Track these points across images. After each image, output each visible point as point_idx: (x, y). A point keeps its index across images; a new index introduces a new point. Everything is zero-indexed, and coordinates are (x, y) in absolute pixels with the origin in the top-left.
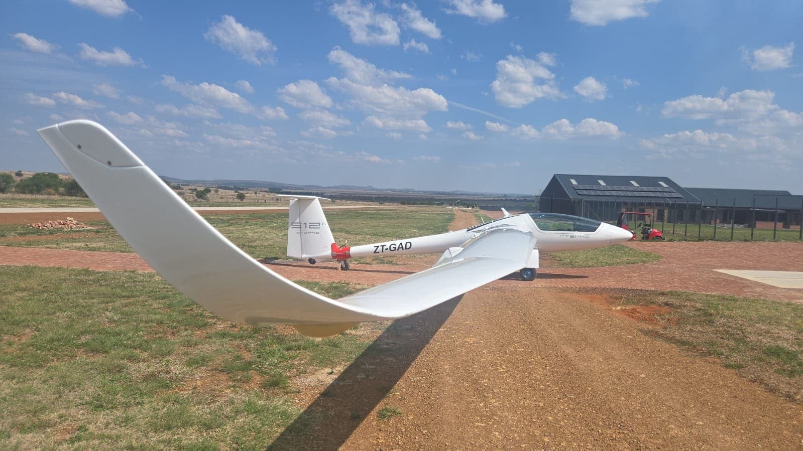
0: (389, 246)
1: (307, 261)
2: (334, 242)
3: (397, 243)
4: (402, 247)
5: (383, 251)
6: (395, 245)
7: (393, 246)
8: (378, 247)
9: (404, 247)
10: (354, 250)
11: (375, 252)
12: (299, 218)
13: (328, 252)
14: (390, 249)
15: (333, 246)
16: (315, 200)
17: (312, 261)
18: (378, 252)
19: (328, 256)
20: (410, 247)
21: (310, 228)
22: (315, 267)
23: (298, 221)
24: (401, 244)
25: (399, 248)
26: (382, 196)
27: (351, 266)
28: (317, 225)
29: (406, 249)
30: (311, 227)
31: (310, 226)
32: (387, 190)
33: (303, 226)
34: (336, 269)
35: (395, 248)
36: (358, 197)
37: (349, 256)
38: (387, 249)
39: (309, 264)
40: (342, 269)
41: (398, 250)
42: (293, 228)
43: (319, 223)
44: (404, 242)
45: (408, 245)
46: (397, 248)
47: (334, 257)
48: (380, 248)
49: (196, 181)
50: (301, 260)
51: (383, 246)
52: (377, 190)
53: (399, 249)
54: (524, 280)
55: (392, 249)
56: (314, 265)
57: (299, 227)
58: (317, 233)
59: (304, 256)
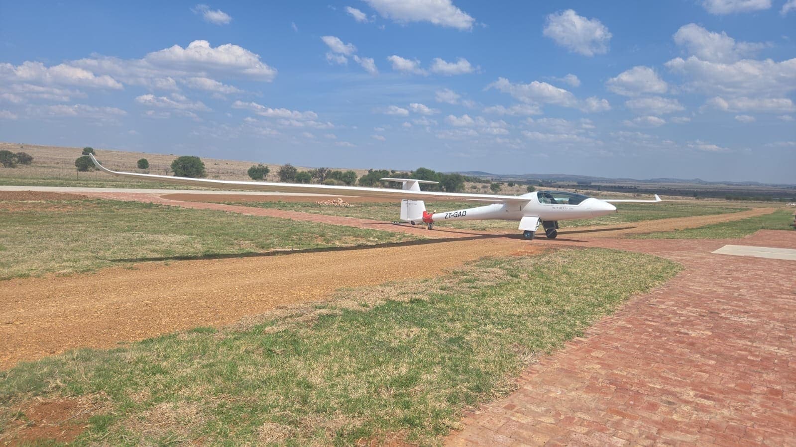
1: (410, 223)
2: (425, 210)
5: (450, 218)
6: (457, 213)
9: (462, 214)
10: (435, 216)
11: (446, 218)
13: (421, 217)
15: (424, 213)
17: (413, 223)
19: (421, 220)
21: (412, 201)
24: (460, 212)
25: (459, 215)
26: (711, 190)
27: (433, 227)
32: (721, 183)
34: (425, 228)
36: (679, 191)
37: (433, 220)
38: (453, 216)
39: (411, 225)
40: (429, 229)
42: (404, 201)
44: (462, 211)
47: (424, 220)
48: (448, 215)
49: (508, 175)
50: (407, 222)
51: (450, 214)
52: (706, 183)
55: (455, 216)
56: (414, 226)
57: (407, 200)
58: (416, 204)
59: (409, 219)
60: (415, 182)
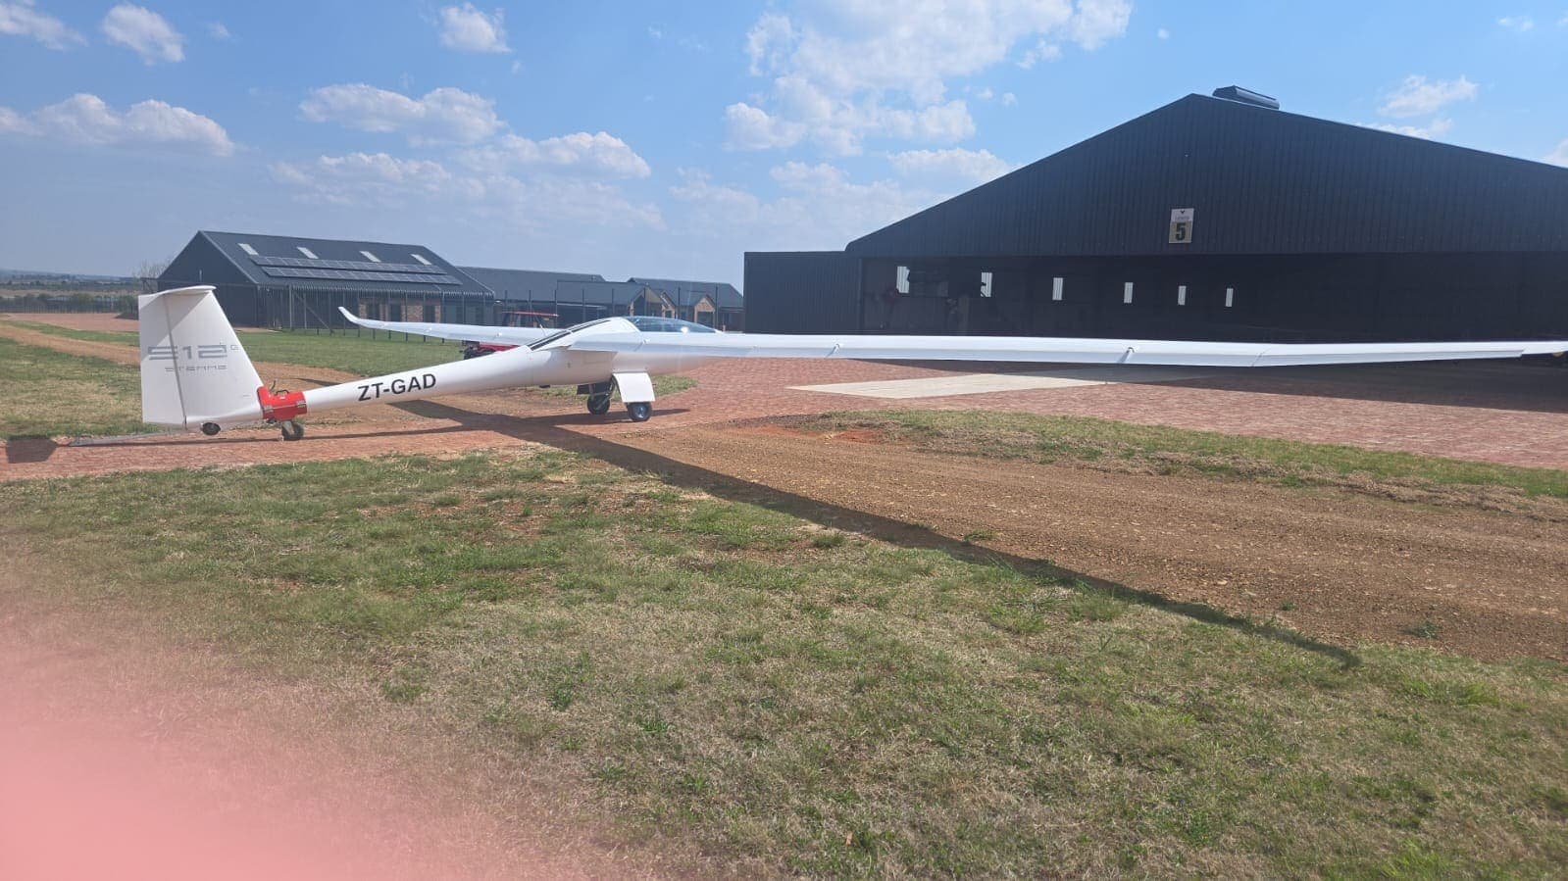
0: (390, 385)
1: (198, 430)
2: (261, 385)
3: (406, 377)
4: (418, 385)
5: (378, 395)
6: (402, 381)
7: (400, 384)
8: (367, 387)
9: (421, 384)
10: (313, 396)
11: (362, 398)
12: (168, 336)
13: (255, 406)
14: (393, 389)
15: (261, 393)
16: (206, 297)
17: (210, 428)
18: (369, 398)
19: (255, 414)
20: (433, 384)
21: (201, 357)
22: (222, 441)
23: (166, 342)
24: (414, 378)
25: (411, 387)
27: (307, 430)
28: (219, 351)
29: (425, 386)
30: (204, 355)
31: (200, 352)
33: (182, 355)
35: (404, 387)
37: (303, 410)
38: (387, 390)
39: (204, 437)
40: (287, 437)
41: (409, 390)
42: (152, 359)
43: (224, 347)
44: (419, 373)
45: (429, 380)
46: (407, 388)
47: (266, 416)
48: (372, 390)
50: (186, 428)
51: (377, 385)
53: (412, 389)
54: (636, 420)
55: (397, 389)
56: (215, 437)
57: (171, 355)
58: (224, 367)
59: (190, 419)
60: (203, 294)
